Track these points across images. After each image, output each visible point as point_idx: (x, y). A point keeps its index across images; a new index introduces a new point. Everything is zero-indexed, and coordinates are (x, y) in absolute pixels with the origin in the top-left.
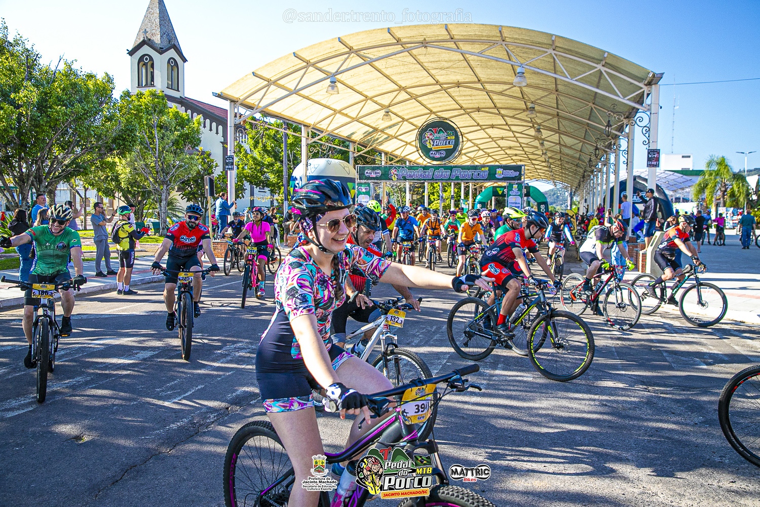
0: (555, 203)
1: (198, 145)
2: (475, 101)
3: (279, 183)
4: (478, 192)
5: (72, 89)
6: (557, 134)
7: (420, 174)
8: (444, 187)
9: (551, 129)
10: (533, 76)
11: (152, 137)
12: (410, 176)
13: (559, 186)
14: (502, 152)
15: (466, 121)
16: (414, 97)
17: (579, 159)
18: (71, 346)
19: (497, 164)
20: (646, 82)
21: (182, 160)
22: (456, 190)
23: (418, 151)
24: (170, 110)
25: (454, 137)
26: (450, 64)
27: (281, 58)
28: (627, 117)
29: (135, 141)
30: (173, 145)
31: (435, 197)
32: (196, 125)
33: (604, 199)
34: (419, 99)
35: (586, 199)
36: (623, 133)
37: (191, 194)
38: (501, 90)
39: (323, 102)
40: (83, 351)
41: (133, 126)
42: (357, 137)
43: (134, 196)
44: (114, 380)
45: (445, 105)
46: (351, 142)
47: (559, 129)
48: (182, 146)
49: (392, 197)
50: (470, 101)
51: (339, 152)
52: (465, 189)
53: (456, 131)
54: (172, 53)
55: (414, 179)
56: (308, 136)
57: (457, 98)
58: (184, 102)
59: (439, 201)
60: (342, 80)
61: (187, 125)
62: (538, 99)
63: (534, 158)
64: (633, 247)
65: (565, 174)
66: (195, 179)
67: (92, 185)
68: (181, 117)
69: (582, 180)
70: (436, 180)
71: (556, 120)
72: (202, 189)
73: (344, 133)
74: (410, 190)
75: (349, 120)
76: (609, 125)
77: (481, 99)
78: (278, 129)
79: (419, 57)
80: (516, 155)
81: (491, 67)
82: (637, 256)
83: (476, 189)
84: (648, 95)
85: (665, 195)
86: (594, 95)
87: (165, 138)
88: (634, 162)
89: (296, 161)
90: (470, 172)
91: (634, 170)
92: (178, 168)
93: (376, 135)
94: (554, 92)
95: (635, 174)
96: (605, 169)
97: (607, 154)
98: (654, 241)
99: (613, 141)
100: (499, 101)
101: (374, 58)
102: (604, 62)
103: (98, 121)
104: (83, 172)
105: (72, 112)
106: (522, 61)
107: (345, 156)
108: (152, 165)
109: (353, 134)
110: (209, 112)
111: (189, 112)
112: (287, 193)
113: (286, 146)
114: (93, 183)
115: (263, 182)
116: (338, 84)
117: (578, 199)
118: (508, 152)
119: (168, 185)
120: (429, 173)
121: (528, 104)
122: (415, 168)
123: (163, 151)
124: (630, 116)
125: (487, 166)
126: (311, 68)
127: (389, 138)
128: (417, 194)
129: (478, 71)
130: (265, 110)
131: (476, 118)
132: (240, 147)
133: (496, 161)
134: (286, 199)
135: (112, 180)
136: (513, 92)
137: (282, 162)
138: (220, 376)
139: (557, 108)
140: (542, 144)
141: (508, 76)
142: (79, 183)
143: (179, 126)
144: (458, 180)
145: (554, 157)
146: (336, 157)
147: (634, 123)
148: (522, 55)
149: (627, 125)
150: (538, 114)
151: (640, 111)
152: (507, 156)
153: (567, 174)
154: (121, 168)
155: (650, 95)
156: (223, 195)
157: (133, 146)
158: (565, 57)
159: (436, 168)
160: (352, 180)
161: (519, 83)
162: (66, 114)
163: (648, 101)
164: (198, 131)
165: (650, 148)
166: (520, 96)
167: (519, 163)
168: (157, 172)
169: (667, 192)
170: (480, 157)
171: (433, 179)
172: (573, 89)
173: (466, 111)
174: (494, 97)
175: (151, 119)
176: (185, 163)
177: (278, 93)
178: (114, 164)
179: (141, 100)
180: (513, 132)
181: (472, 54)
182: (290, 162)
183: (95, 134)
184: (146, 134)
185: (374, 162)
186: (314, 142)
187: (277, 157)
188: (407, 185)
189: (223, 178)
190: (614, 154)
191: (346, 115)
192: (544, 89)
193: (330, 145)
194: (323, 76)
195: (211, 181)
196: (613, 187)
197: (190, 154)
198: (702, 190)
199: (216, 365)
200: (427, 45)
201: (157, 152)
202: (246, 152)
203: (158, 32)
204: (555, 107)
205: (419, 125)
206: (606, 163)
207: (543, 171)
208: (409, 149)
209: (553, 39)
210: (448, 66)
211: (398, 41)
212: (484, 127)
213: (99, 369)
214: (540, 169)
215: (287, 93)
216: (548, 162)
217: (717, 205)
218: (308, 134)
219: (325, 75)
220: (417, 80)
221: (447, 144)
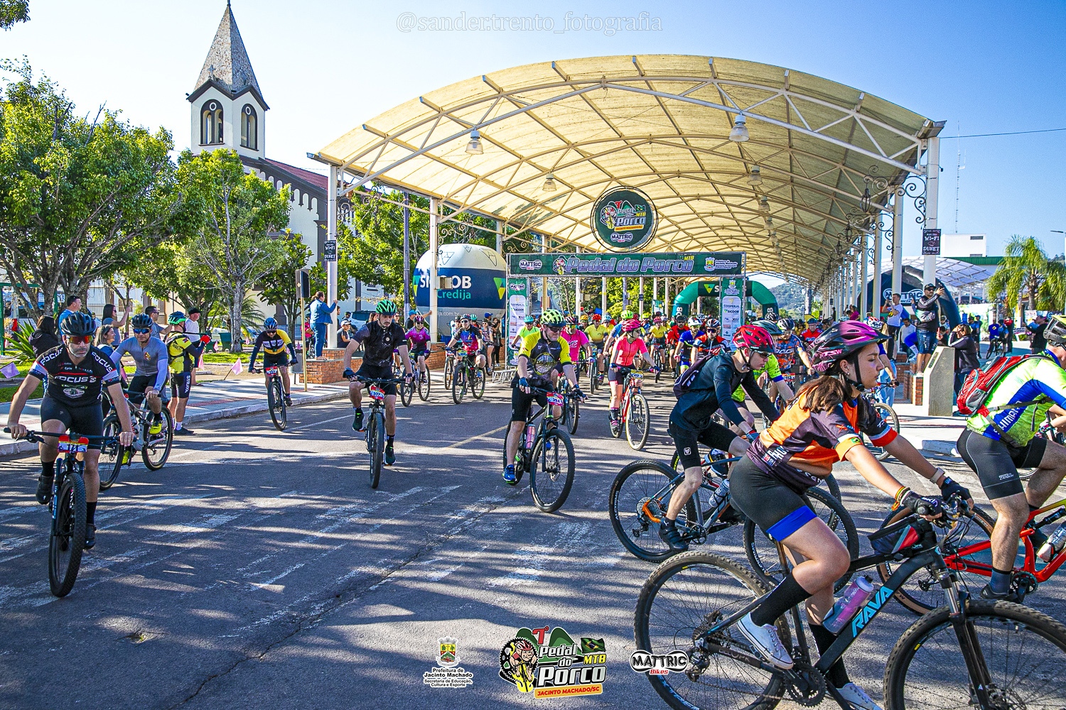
0: (786, 304)
1: (285, 225)
2: (673, 163)
3: (398, 278)
4: (677, 290)
5: (116, 150)
6: (791, 208)
7: (597, 265)
8: (628, 282)
9: (782, 201)
10: (757, 126)
11: (220, 214)
12: (584, 268)
13: (794, 280)
14: (712, 234)
15: (660, 190)
16: (589, 158)
17: (822, 243)
18: (117, 507)
19: (704, 250)
20: (920, 134)
21: (262, 247)
22: (646, 288)
24: (247, 177)
25: (644, 214)
26: (639, 111)
27: (402, 105)
28: (892, 184)
29: (200, 222)
30: (250, 226)
31: (617, 297)
32: (282, 198)
33: (859, 299)
34: (595, 160)
35: (831, 300)
36: (886, 206)
37: (275, 294)
38: (712, 146)
39: (461, 165)
40: (134, 515)
41: (199, 200)
42: (507, 214)
43: (195, 297)
44: (179, 556)
45: (631, 169)
46: (499, 220)
47: (793, 201)
48: (263, 226)
49: (556, 297)
50: (667, 163)
51: (481, 234)
52: (658, 286)
53: (648, 205)
54: (248, 98)
55: (588, 273)
56: (439, 212)
57: (648, 158)
58: (265, 166)
59: (622, 303)
60: (487, 134)
61: (270, 198)
62: (764, 159)
63: (757, 242)
64: (902, 369)
65: (802, 264)
66: (280, 274)
67: (138, 281)
68: (262, 187)
69: (826, 272)
70: (620, 273)
71: (789, 187)
72: (289, 287)
73: (489, 207)
74: (581, 288)
75: (495, 190)
76: (866, 195)
77: (682, 159)
78: (396, 203)
79: (595, 102)
80: (731, 237)
81: (698, 115)
82: (908, 381)
83: (674, 286)
84: (923, 152)
86: (844, 153)
87: (240, 216)
88: (903, 247)
89: (421, 248)
90: (667, 263)
91: (903, 258)
92: (257, 257)
93: (533, 211)
94: (787, 148)
95: (904, 263)
97: (862, 236)
98: (933, 360)
99: (871, 218)
100: (707, 162)
101: (532, 103)
102: (859, 107)
103: (150, 192)
104: (129, 264)
105: (116, 182)
106: (741, 106)
107: (489, 240)
108: (222, 253)
109: (501, 209)
110: (299, 179)
111: (271, 179)
112: (409, 293)
113: (407, 227)
114: (139, 279)
115: (374, 277)
116: (482, 141)
117: (820, 299)
118: (720, 233)
119: (243, 282)
120: (610, 264)
121: (750, 165)
122: (590, 257)
123: (236, 235)
124: (897, 182)
125: (693, 254)
126: (444, 119)
127: (552, 214)
128: (591, 293)
129: (678, 120)
130: (379, 177)
131: (675, 186)
132: (343, 228)
133: (703, 245)
134: (408, 301)
135: (165, 274)
136: (728, 149)
137: (401, 248)
138: (326, 551)
139: (791, 172)
140: (769, 222)
141: (721, 126)
142: (119, 278)
143: (259, 199)
144: (651, 274)
145: (786, 239)
146: (477, 242)
147: (903, 192)
148: (741, 97)
149: (892, 195)
150: (764, 180)
151: (911, 174)
152: (718, 238)
153: (805, 265)
154: (179, 258)
155: (926, 153)
156: (320, 295)
157: (198, 227)
158: (802, 100)
159: (620, 256)
160: (501, 274)
161: (738, 137)
162: (107, 185)
163: (922, 161)
164: (285, 207)
165: (927, 228)
166: (738, 154)
167: (736, 249)
168: (228, 264)
169: (950, 289)
170: (680, 240)
171: (615, 273)
172: (814, 145)
173: (661, 177)
174: (701, 156)
175: (220, 189)
176: (266, 250)
177: (397, 153)
178: (169, 255)
179: (207, 163)
180: (727, 205)
181: (670, 96)
182: (413, 249)
183: (146, 212)
184: (213, 210)
185: (530, 248)
186: (447, 221)
187: (394, 241)
188: (578, 280)
189: (319, 272)
190: (873, 236)
191: (492, 183)
192: (772, 145)
193: (469, 225)
194: (461, 129)
195: (305, 275)
196: (872, 281)
197: (274, 238)
198: (1001, 285)
199: (319, 534)
200: (607, 85)
201: (229, 235)
202: (351, 235)
203: (229, 69)
204: (789, 170)
205: (596, 196)
206: (861, 248)
207: (771, 260)
208: (581, 230)
209: (786, 74)
210: (636, 114)
211: (567, 80)
212: (686, 198)
213: (157, 540)
214: (766, 257)
215: (410, 153)
216: (777, 247)
217: (1023, 308)
218: (439, 209)
219: (464, 129)
220: (592, 133)
221: (636, 222)
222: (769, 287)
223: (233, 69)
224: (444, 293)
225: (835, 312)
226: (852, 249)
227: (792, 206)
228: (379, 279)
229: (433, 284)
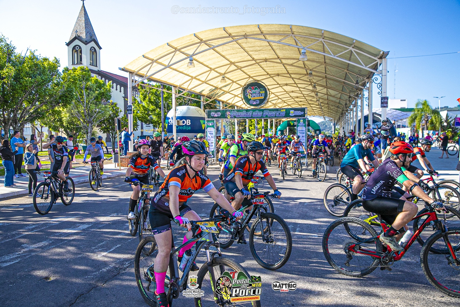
0: (324, 129)
1: (110, 99)
2: (276, 70)
3: (159, 121)
4: (278, 124)
5: (35, 67)
6: (326, 89)
7: (244, 114)
8: (258, 121)
9: (322, 86)
10: (311, 54)
11: (81, 95)
12: (238, 115)
13: (327, 119)
14: (293, 100)
15: (270, 82)
16: (240, 68)
17: (339, 103)
18: (38, 222)
19: (289, 107)
20: (379, 57)
21: (100, 108)
22: (265, 123)
23: (242, 100)
24: (92, 78)
25: (264, 92)
26: (261, 48)
27: (159, 47)
28: (368, 78)
29: (73, 98)
30: (94, 100)
31: (253, 127)
32: (108, 87)
33: (355, 127)
34: (243, 69)
36: (366, 87)
37: (106, 129)
38: (292, 63)
39: (185, 72)
40: (46, 226)
41: (72, 88)
42: (205, 93)
43: (71, 131)
44: (66, 243)
45: (258, 73)
46: (202, 95)
47: (327, 86)
48: (100, 100)
49: (227, 128)
50: (273, 70)
51: (195, 102)
52: (270, 123)
53: (265, 88)
54: (92, 44)
55: (240, 118)
56: (176, 92)
57: (265, 68)
58: (101, 74)
59: (255, 130)
60: (196, 58)
61: (103, 87)
62: (314, 68)
63: (312, 103)
65: (331, 112)
66: (108, 120)
68: (99, 83)
69: (341, 115)
70: (254, 118)
71: (325, 80)
72: (112, 125)
73: (197, 90)
74: (238, 124)
75: (200, 82)
76: (357, 83)
77: (280, 68)
78: (158, 89)
79: (242, 44)
80: (301, 101)
81: (286, 50)
83: (277, 122)
84: (380, 64)
86: (347, 65)
87: (90, 95)
88: (373, 105)
89: (169, 108)
90: (274, 113)
91: (373, 109)
92: (98, 113)
93: (217, 91)
94: (324, 63)
95: (373, 111)
96: (355, 109)
97: (356, 100)
99: (359, 92)
100: (290, 69)
101: (215, 45)
102: (353, 46)
103: (50, 85)
104: (42, 117)
105: (35, 81)
106: (304, 45)
107: (198, 104)
108: (82, 111)
109: (203, 91)
110: (116, 79)
111: (103, 79)
112: (164, 127)
113: (163, 99)
114: (46, 123)
115: (148, 120)
116: (194, 61)
117: (339, 127)
118: (296, 99)
119: (92, 124)
120: (250, 113)
121: (308, 71)
122: (241, 111)
123: (88, 103)
124: (370, 77)
125: (285, 109)
126: (178, 52)
127: (225, 93)
128: (242, 126)
129: (277, 52)
130: (150, 78)
131: (277, 80)
132: (135, 100)
133: (289, 105)
134: (163, 131)
135: (58, 121)
136: (299, 64)
137: (160, 108)
138: (130, 239)
139: (326, 73)
140: (317, 95)
141: (296, 54)
142: (37, 123)
143: (98, 88)
144: (267, 117)
145: (324, 102)
146: (193, 105)
147: (372, 81)
148: (304, 42)
149: (368, 83)
150: (314, 77)
151: (375, 74)
152: (295, 102)
154: (63, 114)
155: (381, 65)
156: (126, 129)
157: (72, 100)
158: (330, 43)
159: (254, 110)
160: (203, 119)
161: (303, 59)
162: (31, 82)
163: (380, 68)
164: (109, 91)
165: (382, 96)
166: (303, 66)
167: (303, 106)
168: (85, 116)
170: (279, 103)
171: (252, 117)
172: (334, 61)
173: (271, 76)
174: (288, 67)
175: (81, 84)
176: (102, 110)
177: (158, 67)
178: (59, 113)
179: (75, 73)
180: (299, 88)
181: (274, 42)
182: (165, 108)
183: (49, 94)
184: (78, 93)
185: (215, 107)
186: (180, 96)
187: (157, 105)
188: (236, 121)
189: (125, 119)
190: (360, 100)
191: (199, 80)
192: (317, 62)
193: (189, 98)
195: (119, 121)
196: (360, 119)
197: (105, 105)
198: (413, 120)
199: (127, 232)
200: (247, 37)
201: (85, 104)
202: (139, 103)
203: (84, 32)
204: (324, 73)
205: (243, 85)
206: (355, 105)
207: (317, 111)
208: (237, 99)
209: (323, 32)
210: (259, 49)
211: (230, 35)
212: (281, 85)
213: (57, 236)
215: (163, 67)
216: (320, 105)
217: (423, 129)
218: (176, 91)
219: (186, 56)
220: (241, 58)
221: (260, 96)
222: (317, 123)
223: (85, 31)
224: (179, 127)
225: (345, 133)
228: (151, 121)
229: (174, 123)
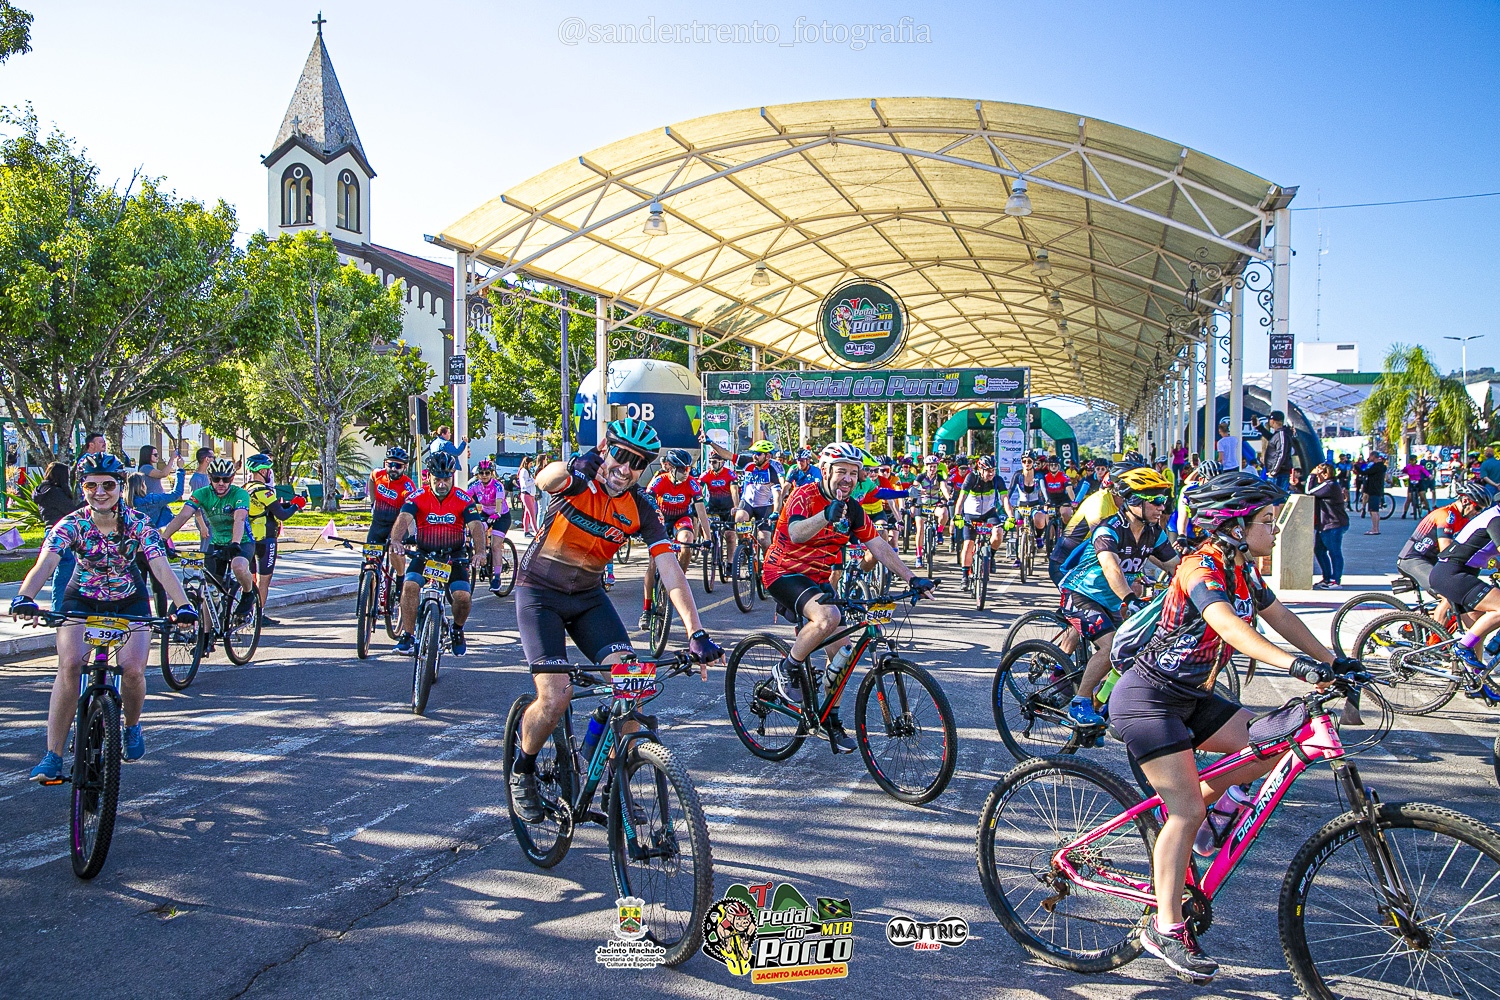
0: (1090, 440)
1: (397, 335)
2: (930, 246)
3: (554, 407)
4: (939, 422)
5: (157, 232)
6: (1093, 308)
7: (826, 387)
8: (872, 411)
9: (1079, 298)
10: (1043, 196)
11: (308, 322)
12: (808, 391)
13: (1098, 407)
14: (986, 343)
15: (913, 283)
16: (814, 240)
17: (1136, 355)
19: (976, 365)
20: (1264, 204)
22: (897, 418)
23: (821, 342)
24: (343, 269)
25: (890, 316)
26: (881, 175)
27: (555, 168)
28: (1229, 273)
29: (275, 330)
30: (348, 337)
31: (857, 431)
32: (393, 297)
33: (1186, 432)
34: (823, 242)
35: (1150, 433)
36: (1221, 304)
37: (383, 431)
38: (982, 223)
39: (638, 251)
40: (174, 738)
41: (273, 300)
42: (703, 318)
43: (273, 435)
44: (233, 795)
45: (873, 255)
46: (693, 326)
47: (1095, 298)
48: (366, 337)
49: (773, 431)
50: (922, 246)
51: (668, 346)
52: (914, 415)
53: (895, 304)
54: (347, 161)
55: (814, 398)
56: (609, 316)
57: (895, 240)
58: (369, 253)
60: (673, 207)
61: (375, 298)
62: (1054, 240)
63: (1048, 354)
65: (1109, 383)
66: (390, 402)
67: (194, 414)
68: (364, 283)
69: (1142, 394)
70: (858, 398)
71: (1089, 279)
72: (403, 420)
73: (678, 309)
74: (807, 419)
75: (686, 284)
76: (1193, 289)
77: (943, 241)
78: (551, 304)
79: (821, 162)
80: (1012, 348)
81: (962, 180)
83: (934, 415)
84: (1269, 229)
85: (1307, 422)
86: (1162, 230)
87: (334, 323)
88: (1244, 360)
89: (585, 365)
90: (923, 383)
91: (1244, 375)
92: (358, 379)
93: (740, 314)
94: (1085, 225)
95: (1246, 382)
97: (1190, 345)
98: (1286, 513)
99: (1201, 320)
100: (977, 244)
101: (735, 164)
102: (1180, 168)
103: (206, 290)
104: (176, 390)
105: (155, 276)
106: (1021, 167)
107: (680, 354)
108: (309, 374)
109: (695, 311)
110: (419, 272)
111: (380, 272)
112: (569, 427)
113: (566, 336)
114: (195, 411)
115: (521, 406)
116: (667, 217)
117: (1136, 432)
118: (998, 342)
119: (339, 414)
120: (845, 385)
121: (1035, 249)
122: (817, 376)
123: (329, 349)
124: (1234, 271)
125: (957, 370)
126: (613, 187)
127: (765, 318)
128: (821, 425)
129: (936, 187)
130: (525, 267)
131: (933, 278)
132: (477, 338)
133: (974, 360)
134: (567, 438)
135: (231, 404)
136: (1005, 227)
137: (558, 366)
138: (440, 785)
139: (1092, 257)
140: (1063, 327)
141: (995, 195)
142: (168, 410)
143: (360, 299)
144: (900, 398)
145: (1086, 350)
146: (662, 356)
147: (1242, 283)
148: (1020, 155)
149: (1228, 289)
150: (1054, 270)
151: (1253, 260)
152: (994, 350)
153: (1113, 385)
154: (249, 381)
155: (1272, 230)
156: (444, 431)
157: (272, 338)
158: (1104, 159)
159: (857, 374)
160: (694, 401)
161: (1017, 209)
162: (144, 280)
163: (1268, 241)
164: (396, 309)
165: (1275, 332)
166: (1019, 234)
167: (1019, 364)
168: (318, 389)
169: (1310, 416)
170: (943, 353)
171: (851, 397)
172: (1120, 219)
173: (915, 265)
174: (969, 237)
175: (306, 286)
176: (372, 370)
177: (549, 234)
178: (235, 375)
179: (287, 251)
180: (1006, 303)
181: (924, 155)
182: (574, 367)
183: (200, 318)
184: (296, 315)
185: (736, 364)
186: (621, 328)
187: (548, 357)
188: (802, 408)
189: (445, 400)
190: (1204, 345)
191: (682, 275)
192: (1064, 221)
193: (650, 333)
194: (637, 200)
195: (422, 404)
196: (1203, 408)
197: (382, 354)
198: (1378, 410)
199: (431, 763)
200: (837, 139)
201: (318, 350)
202: (489, 348)
203: (321, 121)
204: (1088, 255)
205: (825, 292)
206: (1189, 362)
207: (1066, 379)
208: (805, 339)
209: (1082, 124)
210: (878, 179)
211: (782, 133)
212: (949, 295)
213: (204, 773)
214: (1060, 375)
215: (568, 234)
216: (1075, 360)
217: (1410, 442)
218: (609, 312)
219: (640, 200)
220: (818, 206)
221: (879, 328)
223: (325, 121)
226: (1176, 364)
227: (1094, 304)
229: (601, 413)
